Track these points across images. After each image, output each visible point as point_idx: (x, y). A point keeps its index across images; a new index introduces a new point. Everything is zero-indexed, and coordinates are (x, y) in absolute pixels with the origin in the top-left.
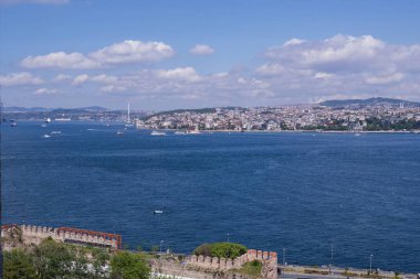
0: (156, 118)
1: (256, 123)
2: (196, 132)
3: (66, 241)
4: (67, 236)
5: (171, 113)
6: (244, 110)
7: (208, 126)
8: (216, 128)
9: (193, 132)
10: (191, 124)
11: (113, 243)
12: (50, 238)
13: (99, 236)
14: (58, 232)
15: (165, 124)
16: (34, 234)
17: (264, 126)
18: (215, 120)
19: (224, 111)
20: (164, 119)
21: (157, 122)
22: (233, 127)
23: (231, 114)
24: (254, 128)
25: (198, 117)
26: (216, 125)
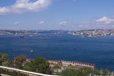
0: (78, 32)
1: (107, 34)
2: (90, 36)
3: (76, 65)
4: (76, 64)
5: (82, 31)
6: (103, 30)
7: (94, 34)
8: (96, 35)
9: (89, 36)
10: (89, 34)
11: (93, 67)
12: (71, 65)
13: (87, 65)
14: (73, 63)
15: (81, 34)
16: (65, 63)
17: (110, 34)
18: (95, 33)
19: (97, 30)
20: (80, 33)
21: (79, 33)
22: (101, 35)
23: (99, 31)
24: (107, 35)
25: (90, 32)
26: (96, 34)
